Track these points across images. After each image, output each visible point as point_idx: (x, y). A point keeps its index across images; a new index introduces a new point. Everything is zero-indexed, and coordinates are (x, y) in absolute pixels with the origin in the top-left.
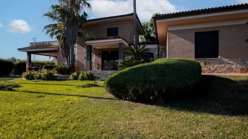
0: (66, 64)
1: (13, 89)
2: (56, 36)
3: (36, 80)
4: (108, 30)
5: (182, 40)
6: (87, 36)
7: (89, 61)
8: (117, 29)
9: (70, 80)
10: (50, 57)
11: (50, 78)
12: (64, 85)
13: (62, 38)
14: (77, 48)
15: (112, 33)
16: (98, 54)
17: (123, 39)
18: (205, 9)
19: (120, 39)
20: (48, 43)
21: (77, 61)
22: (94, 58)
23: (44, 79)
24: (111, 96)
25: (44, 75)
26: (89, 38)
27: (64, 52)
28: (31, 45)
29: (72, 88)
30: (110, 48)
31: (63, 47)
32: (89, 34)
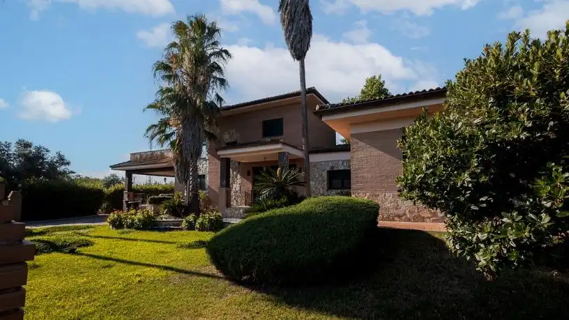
0: (184, 195)
1: (78, 249)
2: (169, 142)
3: (126, 230)
4: (265, 123)
5: (376, 152)
6: (227, 138)
7: (224, 190)
8: (280, 121)
9: (181, 229)
10: (165, 179)
11: (149, 225)
12: (160, 242)
13: (177, 145)
14: (208, 162)
15: (272, 130)
16: (246, 174)
17: (284, 144)
18: (404, 95)
19: (279, 146)
20: (159, 153)
21: (209, 187)
22: (239, 181)
23: (138, 229)
24: (213, 269)
25: (139, 220)
26: (229, 141)
27: (182, 172)
28: (133, 158)
29: (169, 250)
30: (266, 160)
31: (179, 164)
32: (229, 133)
